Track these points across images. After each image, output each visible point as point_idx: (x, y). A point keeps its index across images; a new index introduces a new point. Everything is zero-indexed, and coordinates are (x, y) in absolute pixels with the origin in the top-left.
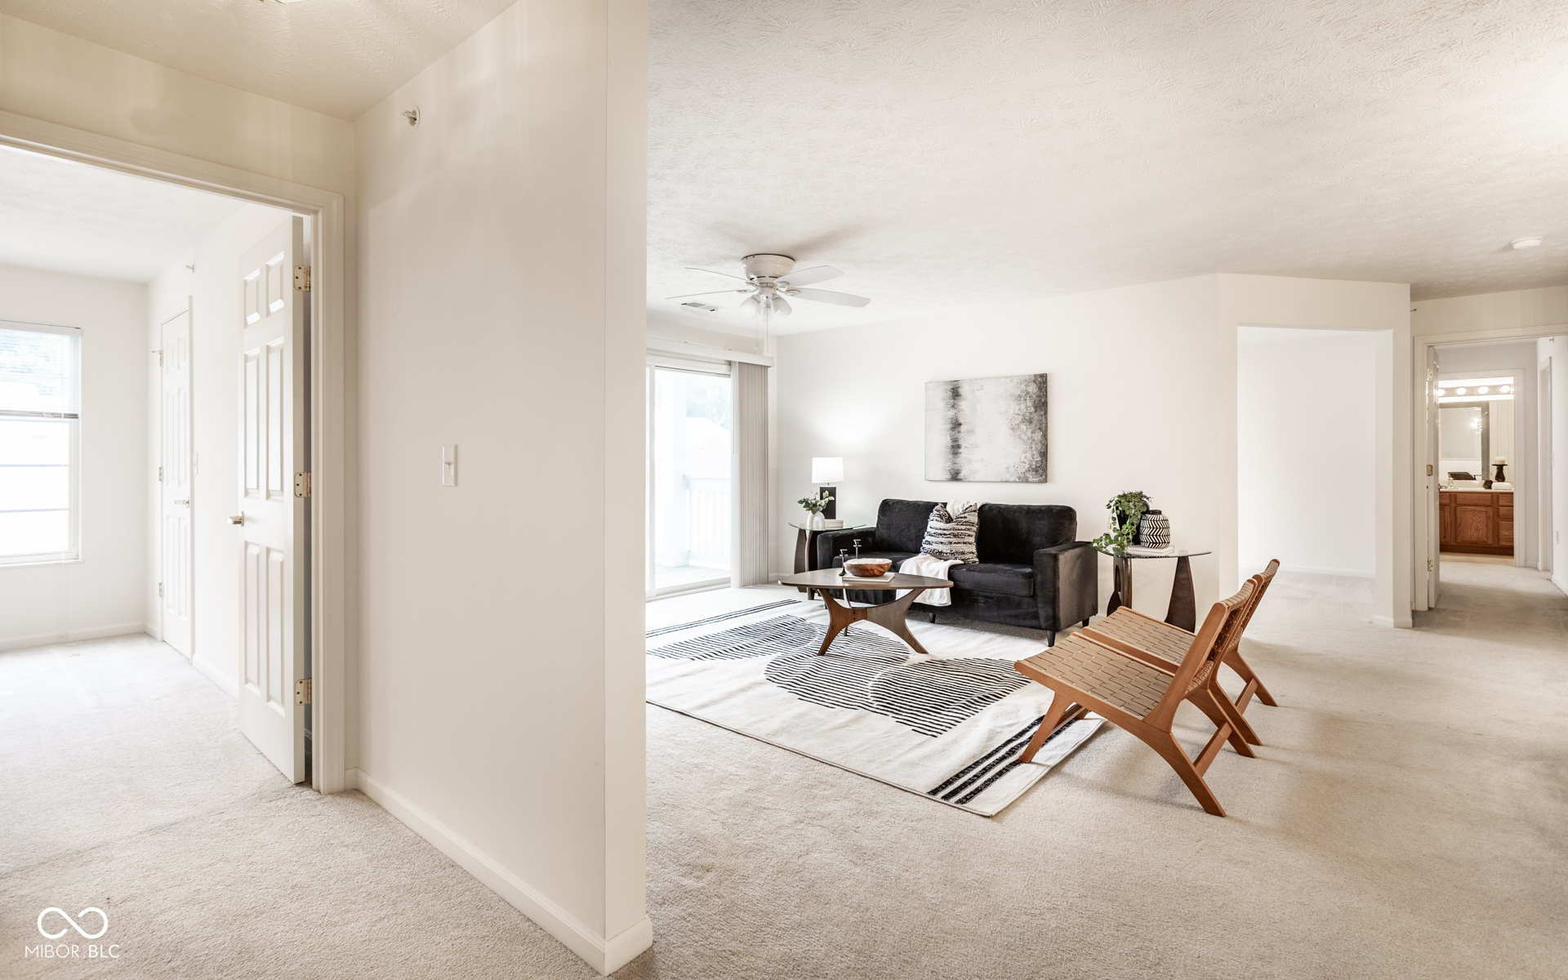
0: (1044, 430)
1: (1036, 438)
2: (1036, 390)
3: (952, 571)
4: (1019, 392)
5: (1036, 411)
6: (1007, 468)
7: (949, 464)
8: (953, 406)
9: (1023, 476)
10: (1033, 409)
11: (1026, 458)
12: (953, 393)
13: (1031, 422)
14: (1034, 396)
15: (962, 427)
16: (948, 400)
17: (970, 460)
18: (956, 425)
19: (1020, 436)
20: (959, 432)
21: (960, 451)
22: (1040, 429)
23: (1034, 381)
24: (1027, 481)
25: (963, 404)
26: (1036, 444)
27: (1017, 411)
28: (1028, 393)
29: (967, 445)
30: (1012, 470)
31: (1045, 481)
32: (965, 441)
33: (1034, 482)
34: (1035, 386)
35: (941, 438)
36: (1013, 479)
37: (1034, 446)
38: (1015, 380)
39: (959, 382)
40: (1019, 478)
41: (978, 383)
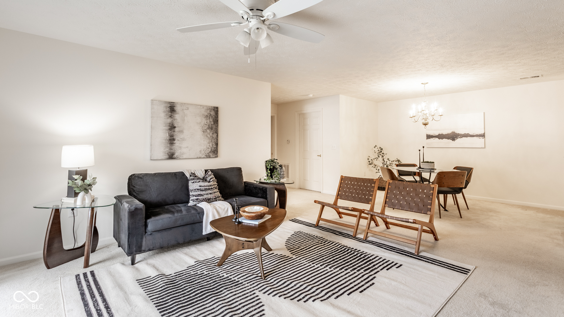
0: (217, 132)
1: (214, 137)
2: (214, 114)
4: (206, 114)
5: (214, 124)
6: (200, 151)
7: (167, 149)
8: (171, 116)
9: (208, 155)
10: (213, 123)
11: (209, 146)
12: (171, 109)
13: (212, 129)
14: (214, 117)
15: (176, 128)
16: (168, 113)
17: (180, 147)
18: (172, 127)
19: (207, 135)
20: (174, 131)
21: (175, 142)
22: (215, 132)
23: (214, 110)
24: (210, 157)
25: (177, 116)
26: (214, 140)
27: (205, 123)
28: (211, 115)
29: (179, 139)
30: (203, 152)
31: (217, 157)
32: (178, 137)
33: (213, 157)
34: (214, 112)
35: (162, 134)
36: (203, 156)
37: (213, 140)
38: (205, 108)
39: (175, 104)
40: (206, 156)
41: (186, 106)
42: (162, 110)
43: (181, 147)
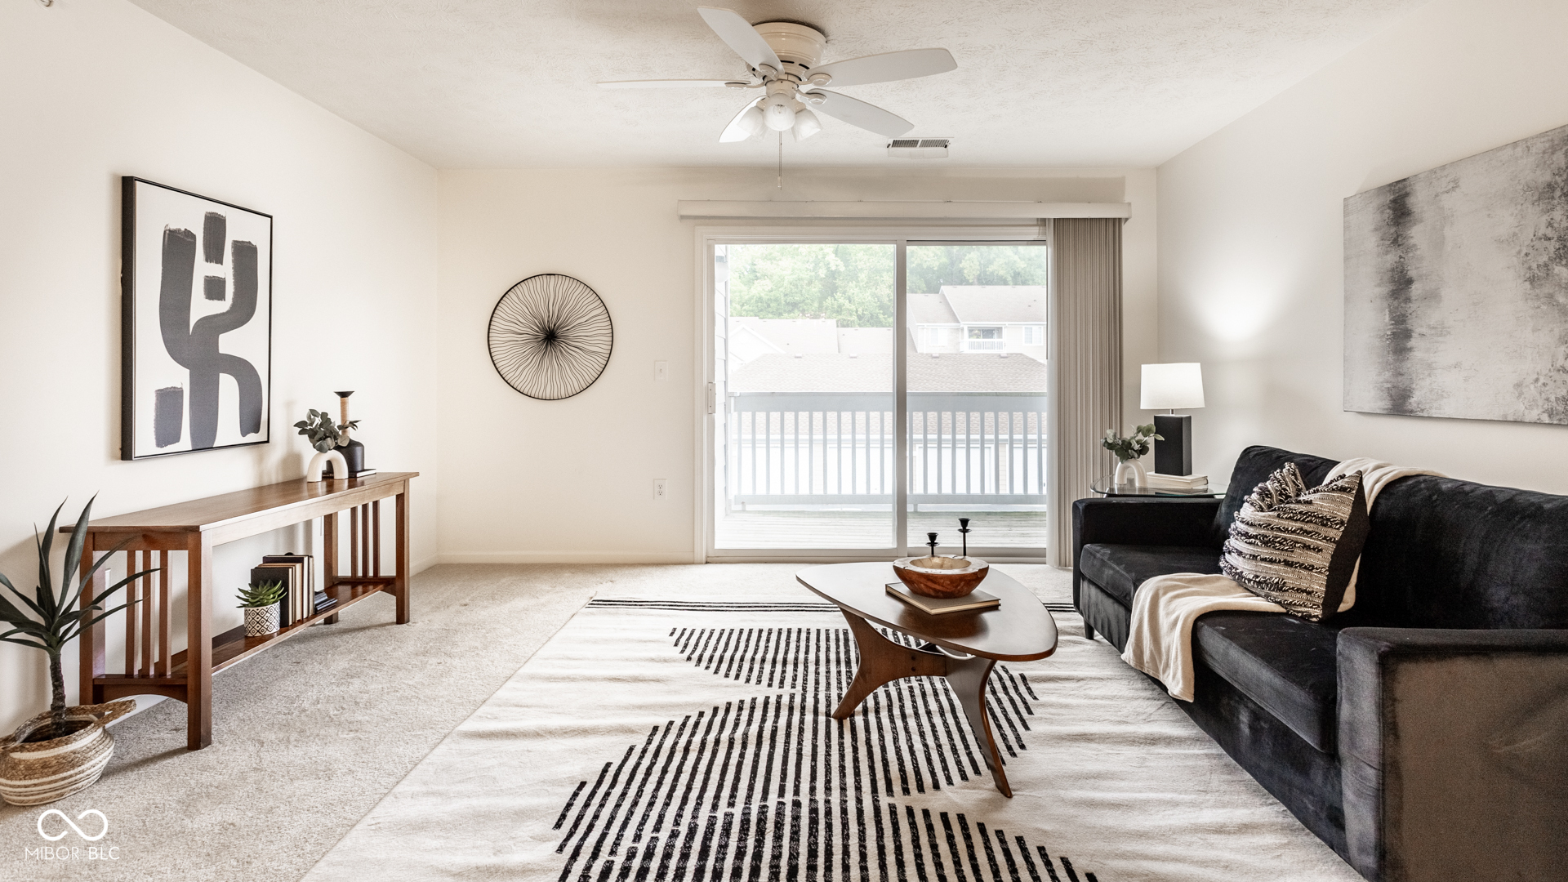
3: (1200, 624)
4: (1547, 176)
6: (1520, 385)
7: (1387, 375)
8: (1395, 241)
9: (1560, 407)
12: (1395, 210)
15: (1413, 286)
16: (1385, 229)
17: (1430, 366)
19: (1550, 295)
21: (1412, 343)
25: (1417, 234)
27: (1543, 231)
29: (1424, 330)
30: (1530, 388)
32: (1423, 320)
35: (1372, 317)
36: (1533, 415)
38: (1539, 146)
39: (1407, 183)
40: (1552, 414)
41: (1446, 176)
42: (1369, 219)
43: (1433, 365)
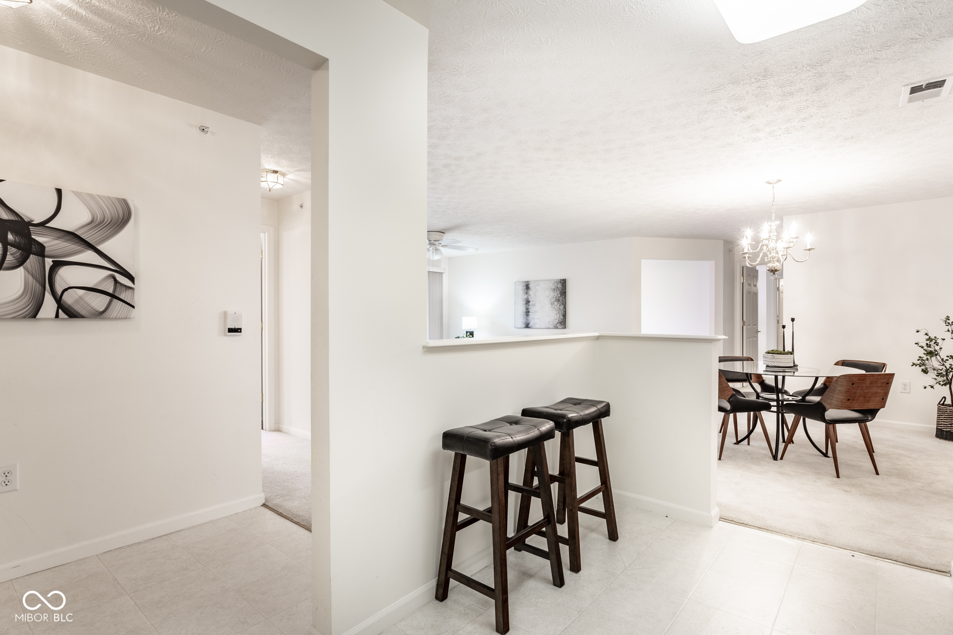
0: (564, 304)
1: (561, 309)
2: (561, 287)
4: (554, 287)
5: (561, 296)
6: (549, 322)
7: (525, 320)
8: (526, 293)
10: (560, 295)
11: (557, 317)
12: (526, 287)
13: (559, 301)
14: (561, 289)
15: (530, 303)
16: (524, 290)
18: (528, 302)
19: (554, 307)
21: (530, 314)
22: (563, 304)
23: (561, 282)
24: (557, 328)
25: (531, 292)
26: (561, 311)
27: (553, 296)
28: (558, 288)
29: (532, 312)
30: (551, 323)
31: (565, 328)
32: (532, 309)
33: (560, 328)
34: (560, 284)
35: (522, 308)
36: (551, 327)
38: (553, 282)
39: (529, 282)
40: (554, 326)
41: (537, 283)
42: (521, 288)
43: (534, 318)
